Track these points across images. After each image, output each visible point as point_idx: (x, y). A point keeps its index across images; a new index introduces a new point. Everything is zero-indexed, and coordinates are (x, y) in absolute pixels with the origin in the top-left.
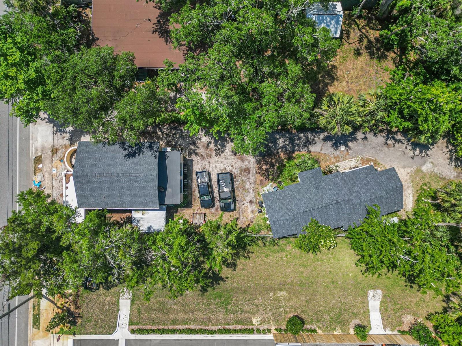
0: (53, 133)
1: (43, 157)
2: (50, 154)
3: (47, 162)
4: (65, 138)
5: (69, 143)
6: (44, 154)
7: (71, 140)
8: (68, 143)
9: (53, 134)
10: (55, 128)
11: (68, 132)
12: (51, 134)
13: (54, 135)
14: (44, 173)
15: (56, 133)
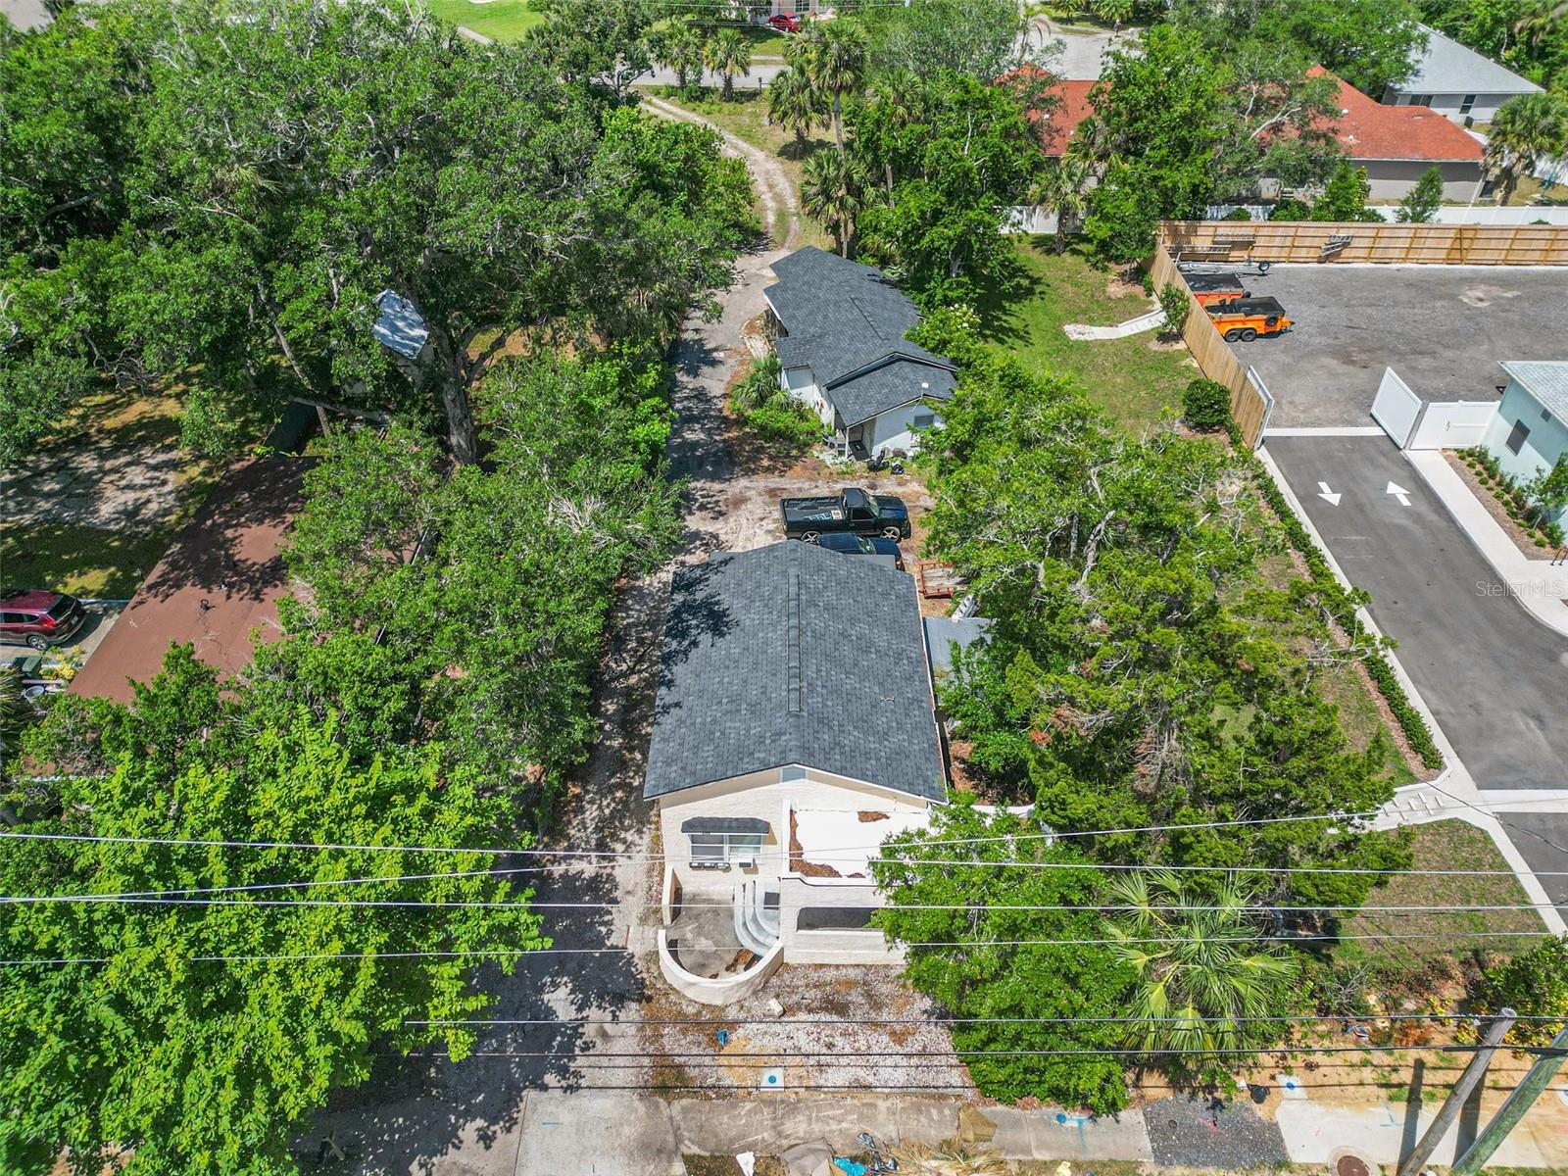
0: (570, 1089)
1: (695, 1150)
2: (685, 1110)
3: (729, 1122)
4: (608, 1027)
5: (634, 1005)
6: (679, 1140)
7: (619, 999)
8: (632, 1011)
9: (579, 1087)
10: (550, 1079)
11: (580, 1009)
12: (573, 1100)
13: (583, 1082)
14: (785, 1143)
15: (577, 1075)
